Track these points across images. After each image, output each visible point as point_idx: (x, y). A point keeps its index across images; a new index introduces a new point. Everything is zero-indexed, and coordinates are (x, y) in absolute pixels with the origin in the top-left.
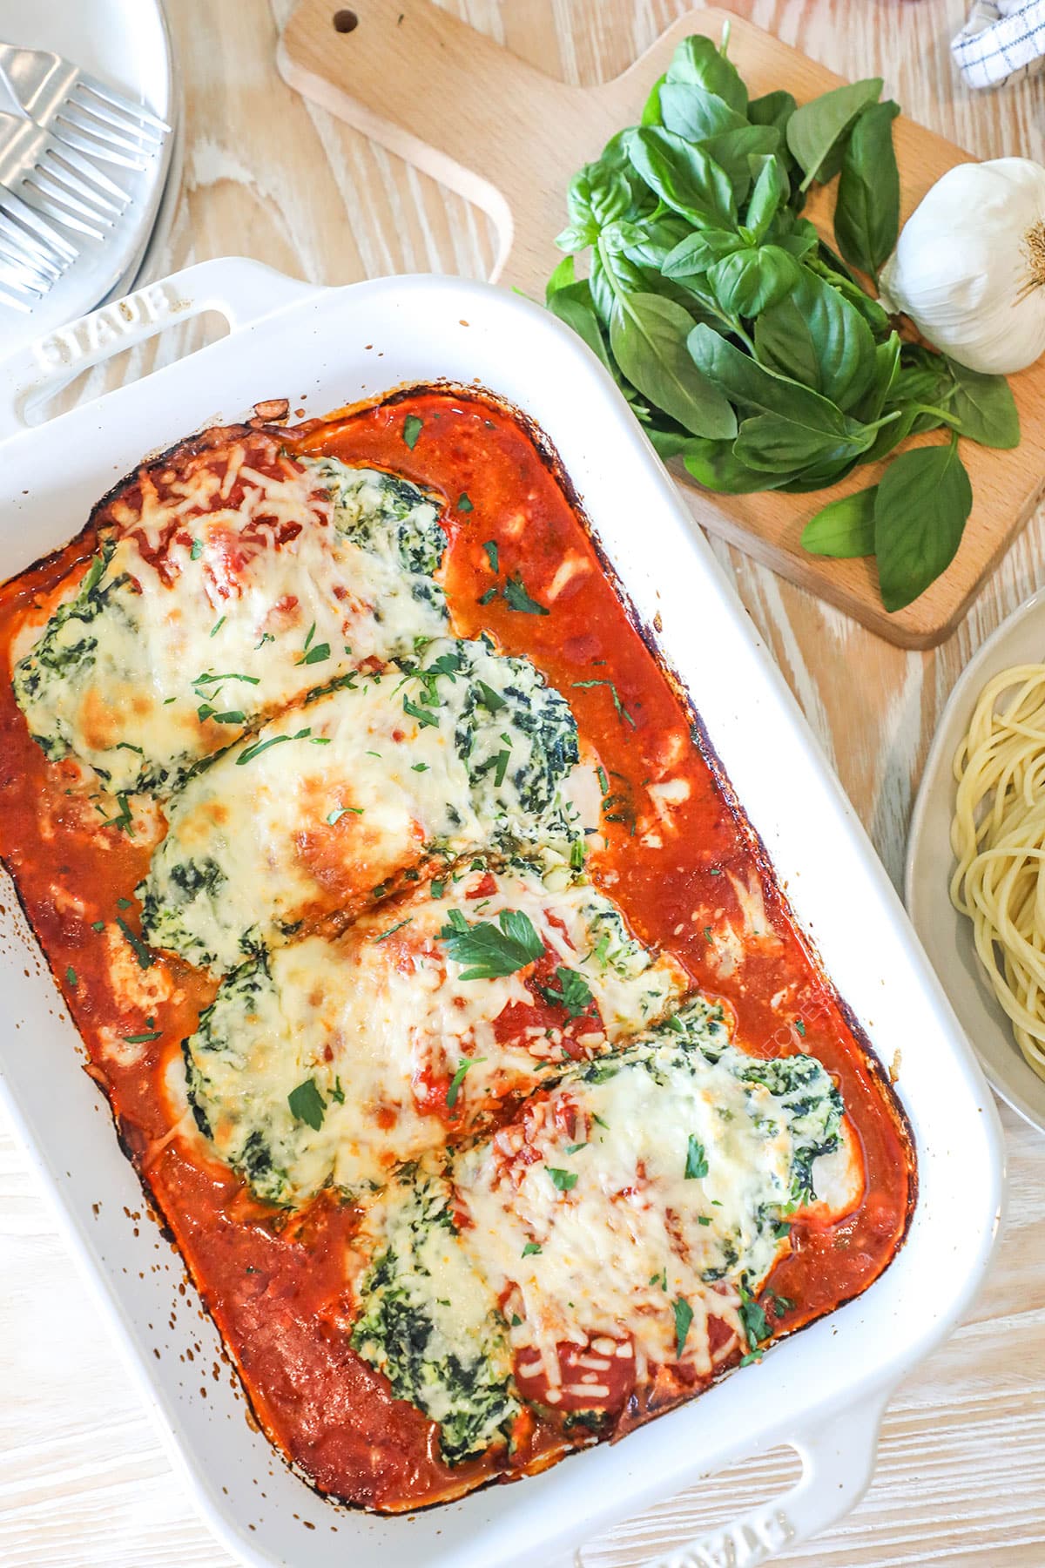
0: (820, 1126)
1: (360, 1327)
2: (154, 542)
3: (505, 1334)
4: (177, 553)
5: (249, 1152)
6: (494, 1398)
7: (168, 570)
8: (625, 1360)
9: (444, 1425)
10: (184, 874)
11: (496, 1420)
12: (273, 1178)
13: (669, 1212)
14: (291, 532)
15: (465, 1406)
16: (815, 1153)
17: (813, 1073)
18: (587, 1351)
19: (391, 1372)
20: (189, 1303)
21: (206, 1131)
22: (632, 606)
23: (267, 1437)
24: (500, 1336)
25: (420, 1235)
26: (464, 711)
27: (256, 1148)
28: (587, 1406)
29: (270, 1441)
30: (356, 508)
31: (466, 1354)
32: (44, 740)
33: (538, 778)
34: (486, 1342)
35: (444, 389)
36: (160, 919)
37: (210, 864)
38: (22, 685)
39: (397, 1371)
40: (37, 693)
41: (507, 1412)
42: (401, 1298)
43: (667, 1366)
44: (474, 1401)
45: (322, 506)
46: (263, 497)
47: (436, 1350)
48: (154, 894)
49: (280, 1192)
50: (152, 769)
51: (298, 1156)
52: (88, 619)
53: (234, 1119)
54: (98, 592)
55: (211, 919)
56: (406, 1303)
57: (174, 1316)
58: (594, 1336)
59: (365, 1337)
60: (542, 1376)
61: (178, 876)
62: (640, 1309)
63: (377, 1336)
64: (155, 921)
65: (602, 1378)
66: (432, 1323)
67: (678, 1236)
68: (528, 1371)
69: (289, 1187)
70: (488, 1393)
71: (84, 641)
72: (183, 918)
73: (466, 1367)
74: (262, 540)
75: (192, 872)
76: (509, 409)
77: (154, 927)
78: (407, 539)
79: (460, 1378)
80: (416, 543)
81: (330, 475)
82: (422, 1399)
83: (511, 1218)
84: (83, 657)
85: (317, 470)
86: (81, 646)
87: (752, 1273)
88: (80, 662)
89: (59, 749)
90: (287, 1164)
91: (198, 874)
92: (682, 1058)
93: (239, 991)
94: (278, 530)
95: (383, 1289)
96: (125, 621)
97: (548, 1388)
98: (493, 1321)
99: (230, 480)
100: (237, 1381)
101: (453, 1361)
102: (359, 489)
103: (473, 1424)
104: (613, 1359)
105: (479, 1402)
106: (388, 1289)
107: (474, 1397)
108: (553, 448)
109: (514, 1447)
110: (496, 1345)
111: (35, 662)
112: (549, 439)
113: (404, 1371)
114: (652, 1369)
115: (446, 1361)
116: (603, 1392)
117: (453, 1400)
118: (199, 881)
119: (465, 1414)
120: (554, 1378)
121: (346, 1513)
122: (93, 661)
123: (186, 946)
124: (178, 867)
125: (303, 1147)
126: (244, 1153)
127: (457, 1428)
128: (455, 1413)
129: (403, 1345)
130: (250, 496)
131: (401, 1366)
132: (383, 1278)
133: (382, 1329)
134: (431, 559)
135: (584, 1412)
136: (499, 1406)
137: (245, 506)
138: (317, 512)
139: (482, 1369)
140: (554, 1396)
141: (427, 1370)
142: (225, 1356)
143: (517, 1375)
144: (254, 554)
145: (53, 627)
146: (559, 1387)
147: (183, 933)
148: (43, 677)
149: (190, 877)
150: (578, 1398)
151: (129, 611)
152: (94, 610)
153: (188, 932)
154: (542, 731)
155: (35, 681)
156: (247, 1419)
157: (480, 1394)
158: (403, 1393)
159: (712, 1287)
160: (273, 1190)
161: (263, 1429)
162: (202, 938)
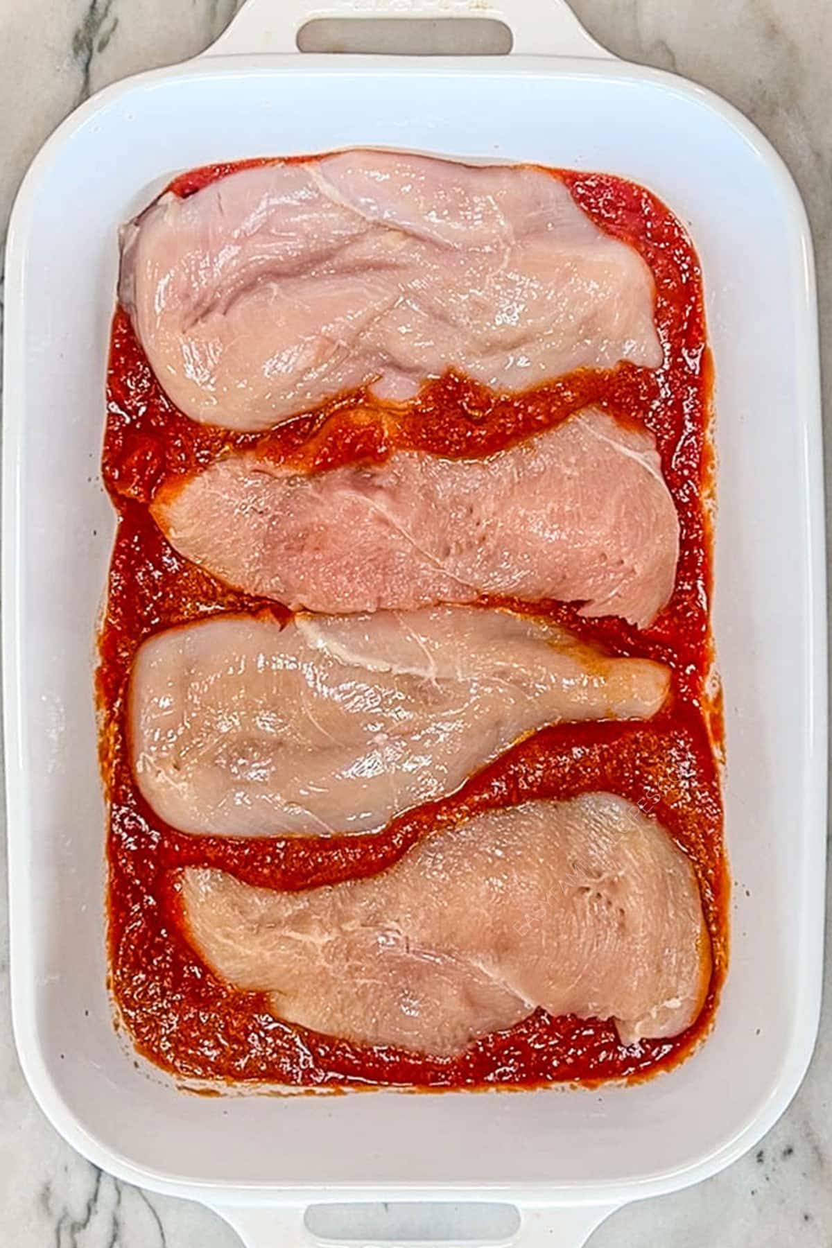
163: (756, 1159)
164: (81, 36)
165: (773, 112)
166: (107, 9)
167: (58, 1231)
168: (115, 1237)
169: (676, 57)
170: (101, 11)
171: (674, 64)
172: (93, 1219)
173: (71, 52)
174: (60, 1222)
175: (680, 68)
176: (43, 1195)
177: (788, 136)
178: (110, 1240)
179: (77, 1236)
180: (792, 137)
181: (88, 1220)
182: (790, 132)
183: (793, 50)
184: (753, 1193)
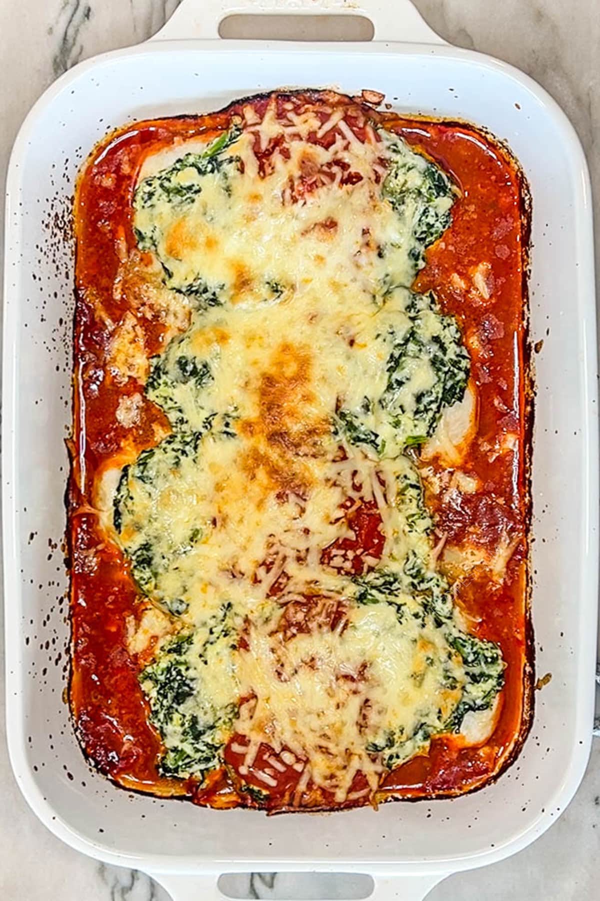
0: (482, 694)
1: (149, 670)
2: (264, 145)
3: (234, 720)
4: (277, 158)
5: (139, 553)
6: (208, 753)
7: (266, 166)
8: (297, 772)
9: (169, 751)
10: (186, 364)
11: (203, 766)
12: (147, 574)
13: (367, 701)
14: (353, 179)
15: (188, 748)
16: (471, 708)
17: (494, 660)
18: (277, 756)
19: (154, 705)
20: (61, 611)
21: (118, 526)
22: (528, 326)
23: (70, 708)
24: (230, 719)
25: (213, 638)
26: (402, 342)
27: (145, 552)
28: (259, 786)
29: (71, 711)
30: (402, 181)
31: (204, 720)
32: (140, 233)
33: (432, 402)
34: (220, 718)
35: (483, 134)
36: (159, 385)
37: (205, 366)
38: (141, 194)
39: (158, 707)
40: (149, 203)
41: (210, 765)
42: (182, 668)
43: (320, 788)
44: (195, 748)
45: (380, 170)
46: (346, 148)
47: (187, 708)
48: (162, 367)
49: (146, 583)
50: (200, 284)
51: (169, 571)
52: (201, 172)
53: (139, 528)
54: (216, 160)
55: (193, 399)
56: (183, 672)
57: (48, 618)
58: (285, 748)
59: (148, 677)
60: (243, 755)
61: (182, 364)
62: (320, 747)
63: (157, 681)
64: (155, 383)
65: (276, 775)
66: (195, 692)
67: (365, 717)
68: (236, 748)
69: (153, 583)
70: (205, 748)
71: (193, 185)
72: (175, 391)
73: (200, 728)
74: (332, 177)
75: (192, 366)
76: (516, 168)
77: (154, 388)
78: (427, 217)
79: (194, 731)
80: (431, 220)
81: (394, 151)
82: (165, 731)
83: (272, 656)
84: (188, 196)
85: (387, 143)
86: (190, 188)
87: (398, 757)
88: (184, 198)
89: (148, 243)
90: (160, 570)
91: (195, 367)
92: (421, 614)
93: (173, 450)
94: (346, 173)
95: (175, 656)
96: (224, 186)
97: (243, 764)
98: (229, 709)
99: (328, 126)
100: (68, 667)
101: (194, 720)
102: (409, 169)
103: (187, 761)
104: (289, 767)
105: (197, 751)
106: (178, 658)
107: (196, 745)
108: (530, 205)
109: (204, 786)
110: (224, 722)
111: (157, 183)
112: (531, 200)
113: (162, 709)
114: (310, 784)
115: (190, 717)
116: (273, 783)
117: (182, 741)
118: (194, 372)
119: (185, 753)
120: (249, 760)
121: (95, 774)
122: (193, 201)
123: (170, 408)
124: (184, 357)
125: (175, 567)
126: (136, 552)
127: (177, 757)
128: (180, 749)
129: (169, 695)
130: (339, 143)
131: (162, 705)
132: (178, 650)
133: (162, 678)
134: (436, 232)
135: (256, 788)
136: (207, 760)
137: (332, 149)
138: (376, 172)
139: (209, 732)
140: (243, 770)
141: (176, 716)
142: (68, 651)
143: (228, 748)
144: (324, 184)
145: (178, 166)
146: (249, 767)
147: (171, 399)
148: (157, 194)
149: (190, 368)
150: (257, 778)
151: (229, 181)
152: (209, 169)
153: (175, 400)
154: (446, 373)
155: (151, 195)
156: (64, 693)
157: (200, 746)
158: (156, 721)
159: (369, 755)
160: (144, 580)
161: (70, 702)
162: (182, 408)
163: (594, 803)
164: (58, 60)
165: (545, 71)
166: (74, 39)
167: (113, 893)
168: (152, 895)
169: (474, 39)
170: (71, 41)
171: (472, 45)
172: (136, 883)
173: (52, 71)
174: (113, 887)
175: (477, 48)
176: (100, 869)
177: (556, 88)
178: (149, 897)
179: (126, 896)
180: (560, 88)
181: (133, 884)
182: (558, 85)
183: (554, 28)
184: (594, 826)
